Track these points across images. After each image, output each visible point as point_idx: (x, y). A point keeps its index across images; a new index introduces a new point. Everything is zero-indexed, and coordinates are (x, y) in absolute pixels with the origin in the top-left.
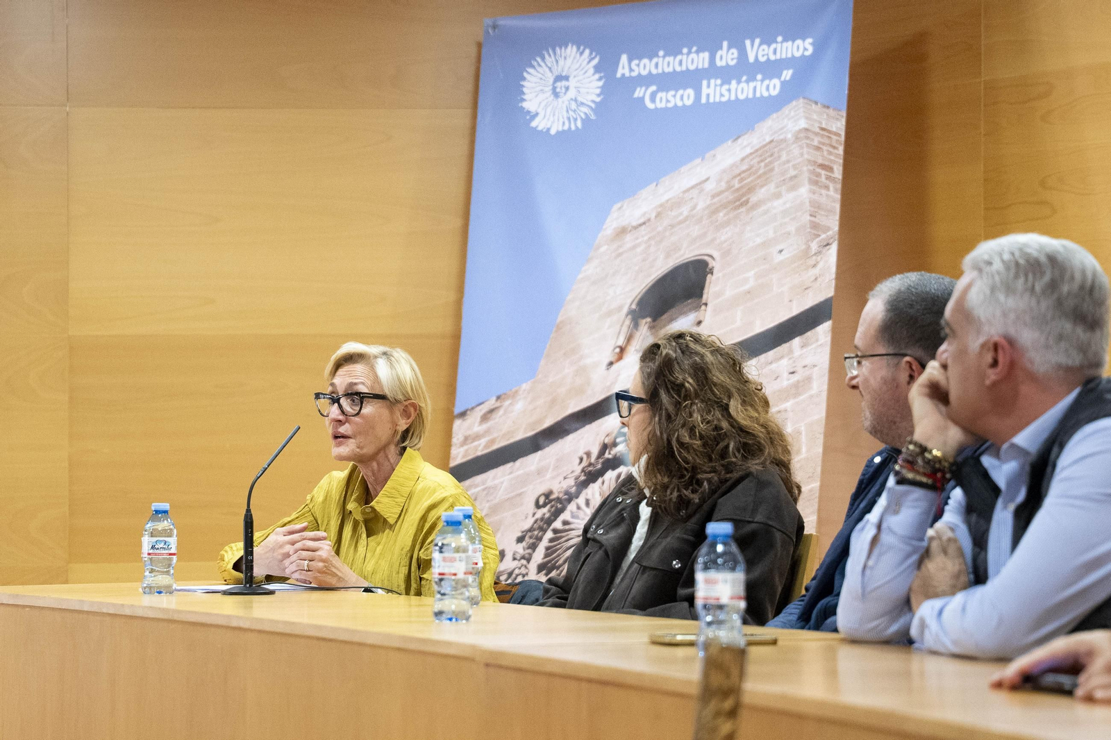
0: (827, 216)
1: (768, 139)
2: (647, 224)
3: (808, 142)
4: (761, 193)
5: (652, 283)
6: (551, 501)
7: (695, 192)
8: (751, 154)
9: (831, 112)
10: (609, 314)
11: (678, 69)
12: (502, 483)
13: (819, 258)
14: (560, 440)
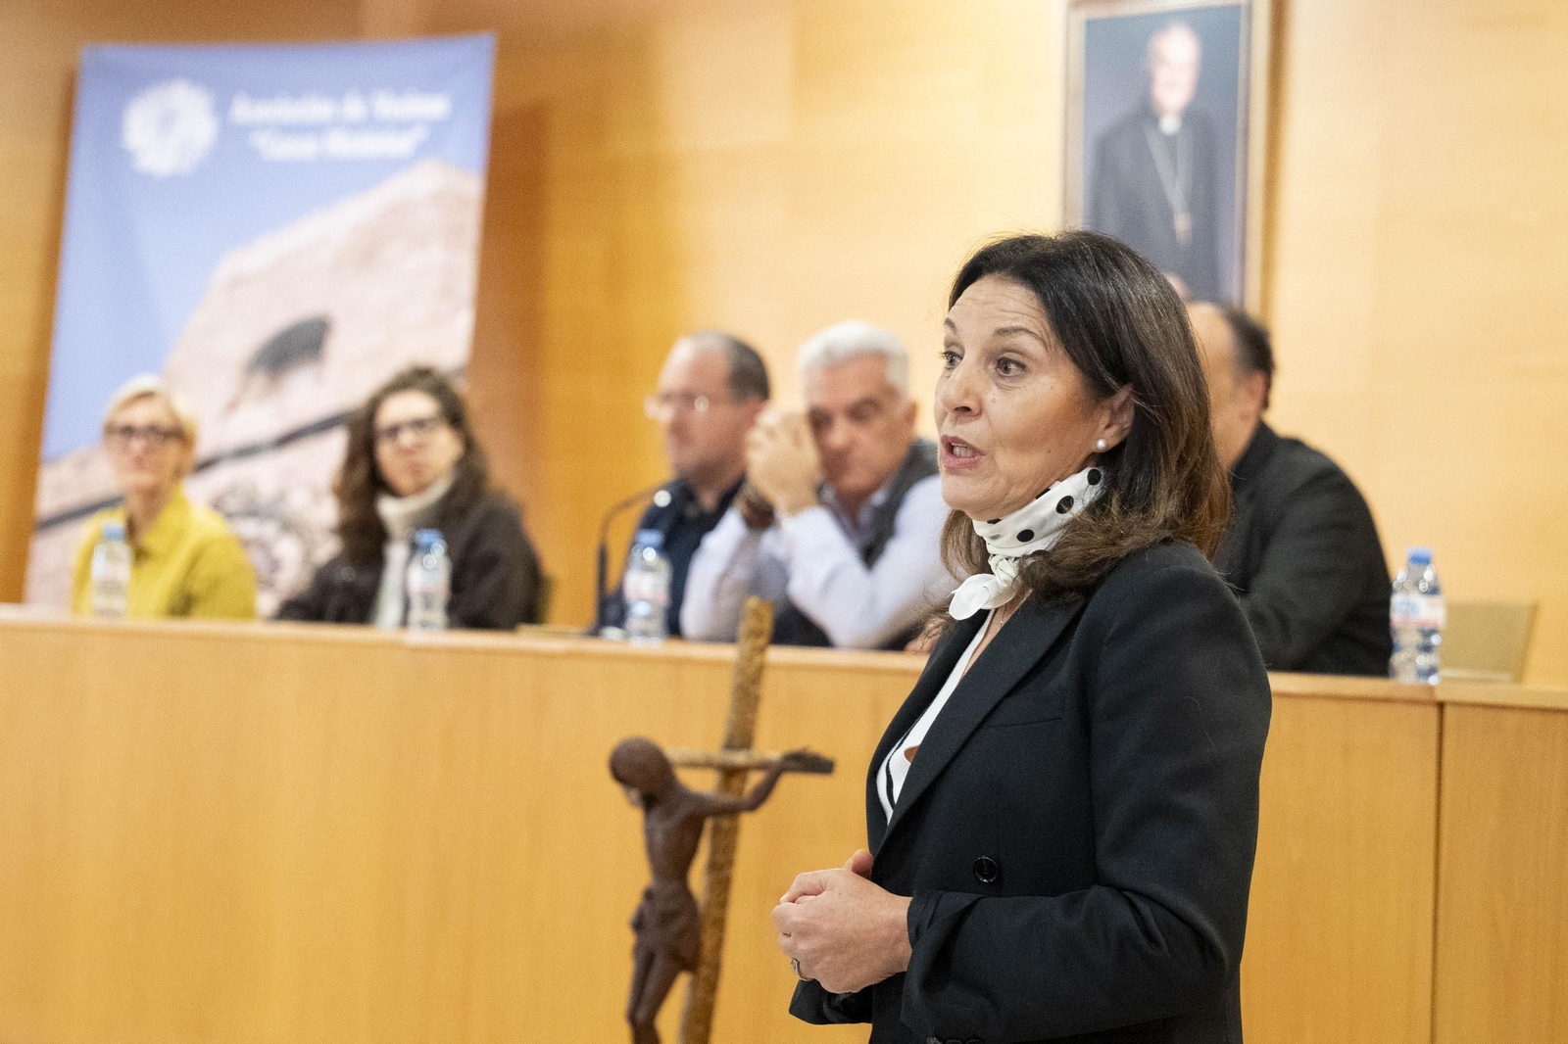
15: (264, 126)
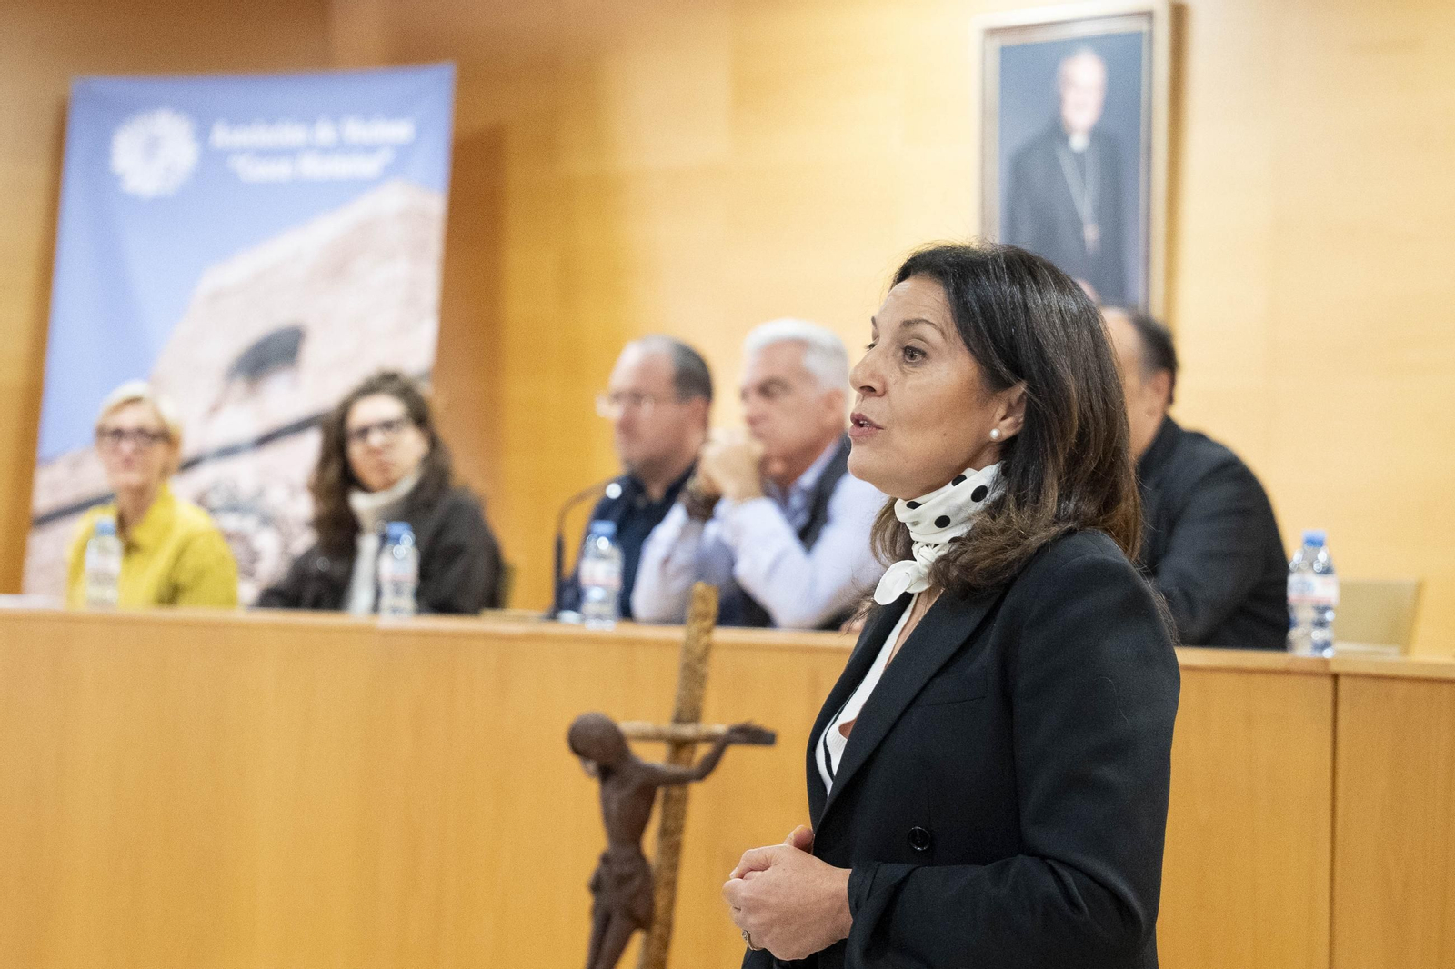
15: (243, 151)
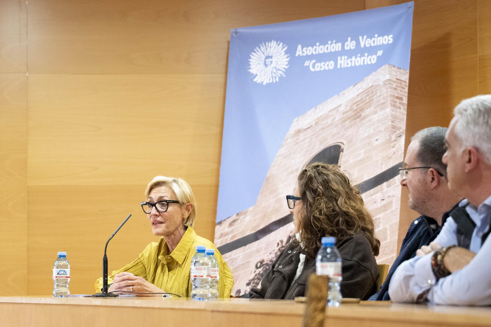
0: (400, 122)
1: (370, 85)
2: (311, 128)
3: (390, 86)
4: (367, 111)
5: (313, 157)
6: (263, 265)
7: (335, 111)
8: (362, 92)
9: (402, 71)
10: (292, 172)
11: (326, 51)
12: (239, 256)
13: (396, 143)
14: (268, 235)
15: (310, 57)
